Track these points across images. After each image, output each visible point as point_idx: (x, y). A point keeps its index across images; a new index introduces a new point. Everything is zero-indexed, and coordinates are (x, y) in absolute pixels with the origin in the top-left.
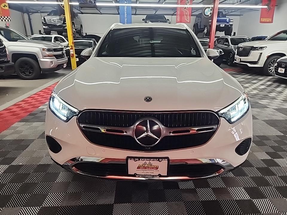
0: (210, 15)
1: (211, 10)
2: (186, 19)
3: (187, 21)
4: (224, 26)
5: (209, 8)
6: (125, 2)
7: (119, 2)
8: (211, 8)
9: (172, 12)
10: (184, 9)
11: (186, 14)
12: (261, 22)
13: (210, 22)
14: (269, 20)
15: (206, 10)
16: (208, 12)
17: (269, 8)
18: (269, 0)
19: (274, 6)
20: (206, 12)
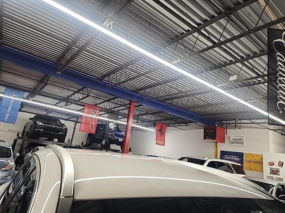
0: (113, 129)
1: (115, 125)
2: (91, 130)
3: (92, 131)
4: (122, 141)
5: (113, 122)
6: (14, 95)
7: (4, 93)
8: (114, 123)
9: (67, 118)
10: (90, 119)
11: (91, 124)
12: (157, 144)
13: (109, 135)
14: (162, 143)
15: (110, 124)
16: (112, 126)
17: (161, 133)
18: (161, 127)
19: (164, 132)
20: (110, 126)
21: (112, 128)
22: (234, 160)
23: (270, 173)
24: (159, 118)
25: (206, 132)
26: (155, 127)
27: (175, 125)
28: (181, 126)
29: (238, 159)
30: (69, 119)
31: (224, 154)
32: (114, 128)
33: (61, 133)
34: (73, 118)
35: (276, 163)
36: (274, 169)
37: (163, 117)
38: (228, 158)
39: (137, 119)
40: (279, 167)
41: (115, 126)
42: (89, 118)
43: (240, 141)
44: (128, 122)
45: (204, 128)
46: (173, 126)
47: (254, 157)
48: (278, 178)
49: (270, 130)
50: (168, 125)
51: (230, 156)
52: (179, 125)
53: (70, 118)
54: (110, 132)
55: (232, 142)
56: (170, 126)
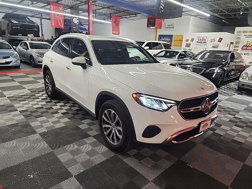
2: (60, 25)
3: (62, 26)
4: (85, 33)
8: (77, 18)
11: (59, 20)
12: (113, 34)
13: (74, 29)
14: (117, 33)
15: (74, 19)
16: (76, 21)
17: (116, 24)
18: (116, 19)
19: (119, 23)
20: (74, 21)
21: (76, 23)
22: (166, 40)
23: (185, 46)
24: (113, 11)
25: (149, 21)
26: (111, 19)
27: (127, 16)
28: (131, 17)
29: (169, 40)
30: (33, 15)
31: (161, 37)
32: (78, 22)
33: (35, 29)
34: (38, 14)
35: (190, 40)
36: (188, 43)
37: (117, 10)
38: (163, 40)
39: (95, 13)
40: (191, 42)
41: (78, 21)
42: (57, 16)
43: (172, 26)
44: (89, 16)
45: (147, 17)
46: (125, 18)
47: (179, 37)
48: (189, 49)
49: (192, 16)
50: (121, 17)
51: (164, 38)
52: (129, 16)
53: (35, 15)
54: (75, 26)
55: (167, 28)
56: (123, 18)
